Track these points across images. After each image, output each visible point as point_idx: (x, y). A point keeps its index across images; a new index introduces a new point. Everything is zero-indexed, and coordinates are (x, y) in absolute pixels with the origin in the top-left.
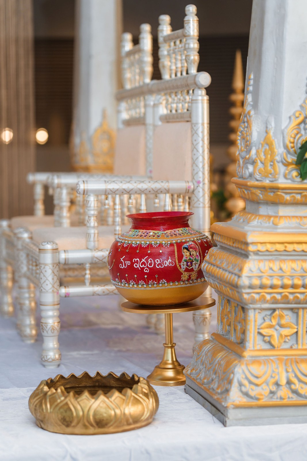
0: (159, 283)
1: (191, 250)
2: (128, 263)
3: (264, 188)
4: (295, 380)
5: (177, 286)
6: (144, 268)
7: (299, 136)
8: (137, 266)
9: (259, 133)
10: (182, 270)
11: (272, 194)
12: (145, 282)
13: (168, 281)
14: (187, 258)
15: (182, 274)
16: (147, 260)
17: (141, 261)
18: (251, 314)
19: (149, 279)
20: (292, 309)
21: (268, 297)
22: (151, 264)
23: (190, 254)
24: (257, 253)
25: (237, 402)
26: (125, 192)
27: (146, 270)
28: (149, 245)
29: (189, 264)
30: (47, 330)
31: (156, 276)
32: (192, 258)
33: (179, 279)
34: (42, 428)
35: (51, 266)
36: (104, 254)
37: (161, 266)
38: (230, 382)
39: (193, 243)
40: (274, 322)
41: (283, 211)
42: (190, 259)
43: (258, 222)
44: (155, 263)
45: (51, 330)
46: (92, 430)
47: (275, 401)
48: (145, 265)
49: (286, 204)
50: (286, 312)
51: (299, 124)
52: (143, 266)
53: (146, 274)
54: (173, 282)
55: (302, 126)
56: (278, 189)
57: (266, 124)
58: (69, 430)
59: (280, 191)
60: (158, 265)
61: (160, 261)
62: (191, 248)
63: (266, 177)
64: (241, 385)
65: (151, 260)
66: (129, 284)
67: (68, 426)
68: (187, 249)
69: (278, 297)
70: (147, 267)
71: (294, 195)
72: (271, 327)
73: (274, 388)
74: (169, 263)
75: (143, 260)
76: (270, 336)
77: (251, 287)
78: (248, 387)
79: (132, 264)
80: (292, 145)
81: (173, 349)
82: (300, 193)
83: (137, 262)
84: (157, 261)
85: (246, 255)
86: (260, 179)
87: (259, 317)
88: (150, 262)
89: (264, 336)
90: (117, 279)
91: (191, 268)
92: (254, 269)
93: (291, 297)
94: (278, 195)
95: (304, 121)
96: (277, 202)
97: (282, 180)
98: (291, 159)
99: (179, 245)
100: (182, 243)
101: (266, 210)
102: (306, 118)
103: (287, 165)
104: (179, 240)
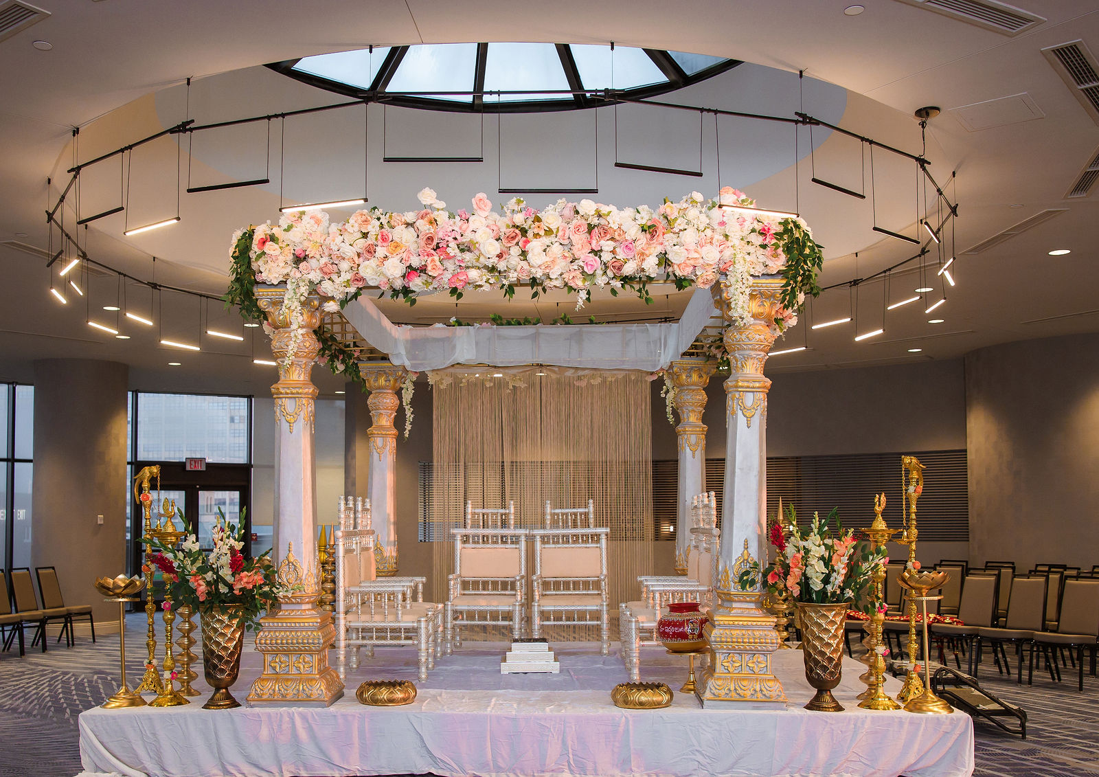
0: (677, 640)
2: (663, 629)
3: (724, 594)
4: (739, 689)
5: (686, 642)
6: (669, 632)
7: (741, 569)
8: (667, 631)
9: (722, 567)
12: (671, 639)
15: (689, 636)
18: (717, 655)
20: (738, 653)
21: (725, 647)
24: (719, 625)
25: (708, 698)
27: (671, 633)
28: (678, 620)
29: (693, 630)
31: (676, 636)
33: (687, 638)
34: (616, 706)
35: (634, 630)
36: (654, 625)
37: (678, 631)
38: (706, 688)
39: (695, 620)
40: (730, 660)
41: (735, 605)
42: (693, 628)
43: (722, 610)
46: (638, 707)
47: (728, 698)
49: (735, 601)
50: (736, 655)
51: (741, 563)
53: (671, 635)
54: (684, 639)
57: (725, 562)
58: (627, 706)
59: (731, 595)
60: (676, 631)
63: (725, 588)
64: (710, 689)
67: (627, 704)
68: (692, 623)
69: (730, 647)
70: (671, 631)
71: (739, 597)
72: (728, 662)
73: (728, 692)
75: (669, 628)
76: (727, 667)
77: (715, 642)
78: (714, 691)
79: (665, 630)
80: (737, 573)
82: (742, 597)
83: (667, 629)
85: (714, 626)
86: (723, 589)
87: (722, 657)
88: (672, 629)
89: (724, 666)
90: (661, 638)
91: (694, 633)
92: (718, 633)
93: (737, 647)
94: (731, 597)
95: (743, 561)
96: (731, 601)
97: (733, 590)
98: (737, 580)
99: (688, 620)
100: (689, 620)
101: (726, 604)
102: (744, 560)
103: (735, 583)
104: (688, 618)
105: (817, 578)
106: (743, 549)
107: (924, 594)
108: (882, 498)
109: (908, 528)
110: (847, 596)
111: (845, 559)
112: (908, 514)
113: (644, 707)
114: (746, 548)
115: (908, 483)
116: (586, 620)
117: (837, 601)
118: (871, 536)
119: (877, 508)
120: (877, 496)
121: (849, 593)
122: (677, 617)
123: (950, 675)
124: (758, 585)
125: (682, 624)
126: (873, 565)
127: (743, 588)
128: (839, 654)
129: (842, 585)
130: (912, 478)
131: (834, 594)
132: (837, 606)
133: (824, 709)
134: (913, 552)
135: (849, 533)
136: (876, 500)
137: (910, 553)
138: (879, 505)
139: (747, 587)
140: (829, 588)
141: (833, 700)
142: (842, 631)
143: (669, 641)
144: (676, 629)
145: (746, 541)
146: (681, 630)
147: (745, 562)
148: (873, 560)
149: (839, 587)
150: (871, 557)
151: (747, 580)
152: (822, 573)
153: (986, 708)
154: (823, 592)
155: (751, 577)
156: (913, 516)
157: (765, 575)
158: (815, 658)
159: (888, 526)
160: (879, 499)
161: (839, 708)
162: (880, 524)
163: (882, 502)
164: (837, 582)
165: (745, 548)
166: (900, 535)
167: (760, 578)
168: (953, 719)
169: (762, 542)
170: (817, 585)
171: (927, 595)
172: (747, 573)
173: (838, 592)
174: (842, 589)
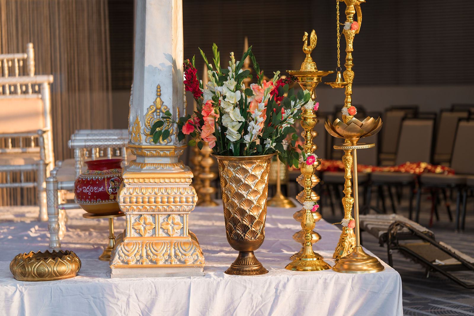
0: (96, 201)
1: (115, 182)
2: (81, 189)
3: (136, 148)
4: (150, 254)
5: (107, 203)
6: (88, 192)
7: (153, 119)
8: (85, 191)
9: (133, 117)
10: (110, 193)
11: (140, 151)
12: (89, 200)
13: (102, 200)
14: (113, 186)
15: (110, 196)
16: (90, 188)
17: (87, 188)
18: (128, 217)
19: (91, 198)
20: (151, 215)
21: (136, 208)
22: (92, 190)
23: (115, 184)
24: (129, 184)
25: (116, 265)
26: (97, 147)
27: (89, 193)
28: (97, 179)
29: (114, 190)
30: (51, 229)
31: (95, 197)
32: (116, 187)
33: (108, 199)
34: (15, 279)
35: (52, 192)
37: (98, 191)
39: (117, 178)
40: (141, 222)
41: (148, 160)
42: (114, 187)
43: (134, 167)
44: (94, 190)
45: (53, 230)
48: (89, 191)
49: (148, 156)
50: (148, 217)
51: (153, 112)
52: (88, 191)
53: (90, 195)
54: (105, 200)
55: (155, 114)
56: (142, 148)
57: (136, 112)
59: (143, 149)
60: (96, 191)
61: (97, 188)
62: (116, 181)
63: (136, 142)
64: (120, 254)
65: (92, 188)
66: (86, 202)
67: (24, 276)
68: (113, 181)
70: (90, 192)
71: (152, 151)
72: (140, 224)
73: (138, 258)
74: (102, 190)
75: (88, 188)
76: (139, 230)
77: (123, 202)
78: (124, 257)
79: (83, 190)
80: (149, 124)
81: (114, 240)
82: (155, 151)
83: (85, 189)
84: (95, 188)
86: (134, 143)
87: (133, 219)
88: (91, 189)
89: (136, 230)
90: (79, 199)
91: (115, 192)
92: (127, 193)
94: (142, 152)
95: (155, 111)
96: (143, 156)
97: (144, 143)
98: (148, 132)
99: (108, 179)
100: (110, 178)
101: (139, 160)
102: (157, 109)
103: (147, 135)
104: (109, 176)
105: (233, 127)
106: (155, 97)
107: (355, 142)
108: (312, 36)
109: (343, 69)
110: (268, 146)
111: (262, 106)
112: (344, 53)
113: (44, 279)
114: (159, 95)
115: (343, 19)
116: (21, 181)
117: (257, 153)
118: (300, 79)
119: (306, 48)
120: (306, 34)
121: (270, 144)
122: (96, 175)
123: (405, 230)
124: (173, 137)
125: (100, 183)
126: (296, 111)
127: (156, 141)
128: (261, 211)
129: (261, 135)
130: (349, 14)
131: (253, 144)
132: (257, 159)
133: (245, 273)
134: (349, 97)
135: (275, 76)
136: (305, 38)
137: (344, 97)
138: (309, 44)
139: (161, 139)
140: (247, 139)
141: (256, 262)
142: (264, 186)
143: (88, 203)
144: (96, 188)
145: (159, 88)
146: (101, 189)
147: (158, 111)
148: (295, 106)
149: (259, 136)
150: (293, 103)
151: (160, 131)
152: (239, 122)
153: (443, 263)
154: (241, 144)
155: (164, 128)
156: (350, 56)
157: (180, 126)
158: (234, 218)
159: (318, 68)
160: (309, 36)
161: (262, 271)
162: (309, 66)
163: (311, 41)
164: (255, 132)
165: (157, 95)
166: (333, 78)
167: (174, 128)
168: (381, 278)
169: (177, 88)
170: (233, 136)
171: (359, 143)
172: (159, 124)
173: (258, 142)
174: (262, 140)
